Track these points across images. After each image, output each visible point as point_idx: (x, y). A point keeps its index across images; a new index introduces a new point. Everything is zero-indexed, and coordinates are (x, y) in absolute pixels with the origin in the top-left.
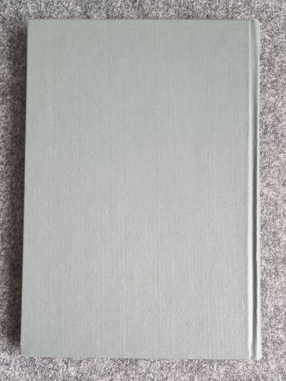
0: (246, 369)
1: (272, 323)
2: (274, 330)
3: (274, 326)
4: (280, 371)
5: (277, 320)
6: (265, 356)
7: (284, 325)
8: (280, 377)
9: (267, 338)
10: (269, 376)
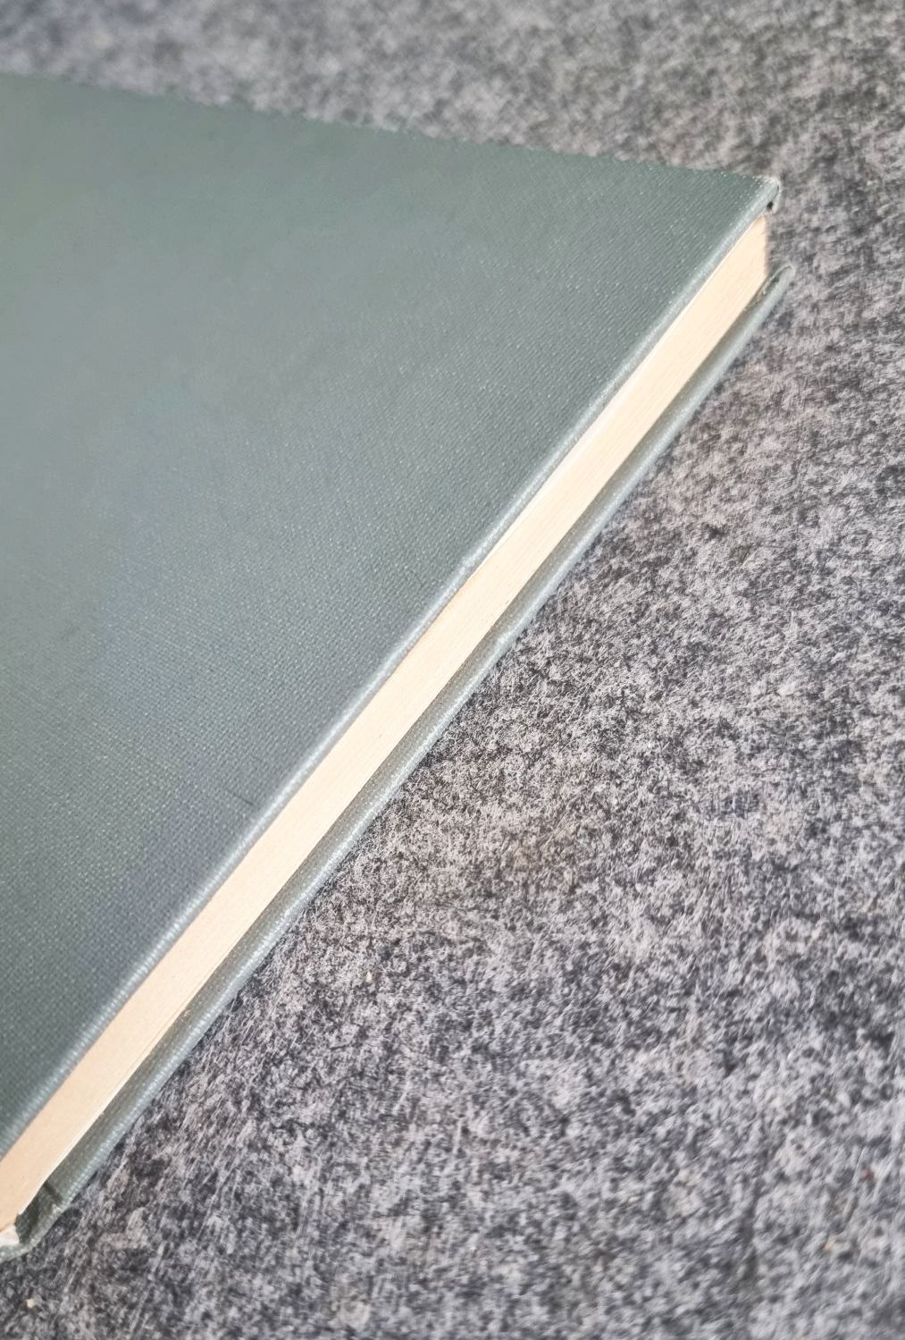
1: (273, 1085)
2: (273, 1128)
3: (279, 1105)
5: (303, 1070)
6: (175, 1294)
7: (332, 1109)
9: (215, 1176)
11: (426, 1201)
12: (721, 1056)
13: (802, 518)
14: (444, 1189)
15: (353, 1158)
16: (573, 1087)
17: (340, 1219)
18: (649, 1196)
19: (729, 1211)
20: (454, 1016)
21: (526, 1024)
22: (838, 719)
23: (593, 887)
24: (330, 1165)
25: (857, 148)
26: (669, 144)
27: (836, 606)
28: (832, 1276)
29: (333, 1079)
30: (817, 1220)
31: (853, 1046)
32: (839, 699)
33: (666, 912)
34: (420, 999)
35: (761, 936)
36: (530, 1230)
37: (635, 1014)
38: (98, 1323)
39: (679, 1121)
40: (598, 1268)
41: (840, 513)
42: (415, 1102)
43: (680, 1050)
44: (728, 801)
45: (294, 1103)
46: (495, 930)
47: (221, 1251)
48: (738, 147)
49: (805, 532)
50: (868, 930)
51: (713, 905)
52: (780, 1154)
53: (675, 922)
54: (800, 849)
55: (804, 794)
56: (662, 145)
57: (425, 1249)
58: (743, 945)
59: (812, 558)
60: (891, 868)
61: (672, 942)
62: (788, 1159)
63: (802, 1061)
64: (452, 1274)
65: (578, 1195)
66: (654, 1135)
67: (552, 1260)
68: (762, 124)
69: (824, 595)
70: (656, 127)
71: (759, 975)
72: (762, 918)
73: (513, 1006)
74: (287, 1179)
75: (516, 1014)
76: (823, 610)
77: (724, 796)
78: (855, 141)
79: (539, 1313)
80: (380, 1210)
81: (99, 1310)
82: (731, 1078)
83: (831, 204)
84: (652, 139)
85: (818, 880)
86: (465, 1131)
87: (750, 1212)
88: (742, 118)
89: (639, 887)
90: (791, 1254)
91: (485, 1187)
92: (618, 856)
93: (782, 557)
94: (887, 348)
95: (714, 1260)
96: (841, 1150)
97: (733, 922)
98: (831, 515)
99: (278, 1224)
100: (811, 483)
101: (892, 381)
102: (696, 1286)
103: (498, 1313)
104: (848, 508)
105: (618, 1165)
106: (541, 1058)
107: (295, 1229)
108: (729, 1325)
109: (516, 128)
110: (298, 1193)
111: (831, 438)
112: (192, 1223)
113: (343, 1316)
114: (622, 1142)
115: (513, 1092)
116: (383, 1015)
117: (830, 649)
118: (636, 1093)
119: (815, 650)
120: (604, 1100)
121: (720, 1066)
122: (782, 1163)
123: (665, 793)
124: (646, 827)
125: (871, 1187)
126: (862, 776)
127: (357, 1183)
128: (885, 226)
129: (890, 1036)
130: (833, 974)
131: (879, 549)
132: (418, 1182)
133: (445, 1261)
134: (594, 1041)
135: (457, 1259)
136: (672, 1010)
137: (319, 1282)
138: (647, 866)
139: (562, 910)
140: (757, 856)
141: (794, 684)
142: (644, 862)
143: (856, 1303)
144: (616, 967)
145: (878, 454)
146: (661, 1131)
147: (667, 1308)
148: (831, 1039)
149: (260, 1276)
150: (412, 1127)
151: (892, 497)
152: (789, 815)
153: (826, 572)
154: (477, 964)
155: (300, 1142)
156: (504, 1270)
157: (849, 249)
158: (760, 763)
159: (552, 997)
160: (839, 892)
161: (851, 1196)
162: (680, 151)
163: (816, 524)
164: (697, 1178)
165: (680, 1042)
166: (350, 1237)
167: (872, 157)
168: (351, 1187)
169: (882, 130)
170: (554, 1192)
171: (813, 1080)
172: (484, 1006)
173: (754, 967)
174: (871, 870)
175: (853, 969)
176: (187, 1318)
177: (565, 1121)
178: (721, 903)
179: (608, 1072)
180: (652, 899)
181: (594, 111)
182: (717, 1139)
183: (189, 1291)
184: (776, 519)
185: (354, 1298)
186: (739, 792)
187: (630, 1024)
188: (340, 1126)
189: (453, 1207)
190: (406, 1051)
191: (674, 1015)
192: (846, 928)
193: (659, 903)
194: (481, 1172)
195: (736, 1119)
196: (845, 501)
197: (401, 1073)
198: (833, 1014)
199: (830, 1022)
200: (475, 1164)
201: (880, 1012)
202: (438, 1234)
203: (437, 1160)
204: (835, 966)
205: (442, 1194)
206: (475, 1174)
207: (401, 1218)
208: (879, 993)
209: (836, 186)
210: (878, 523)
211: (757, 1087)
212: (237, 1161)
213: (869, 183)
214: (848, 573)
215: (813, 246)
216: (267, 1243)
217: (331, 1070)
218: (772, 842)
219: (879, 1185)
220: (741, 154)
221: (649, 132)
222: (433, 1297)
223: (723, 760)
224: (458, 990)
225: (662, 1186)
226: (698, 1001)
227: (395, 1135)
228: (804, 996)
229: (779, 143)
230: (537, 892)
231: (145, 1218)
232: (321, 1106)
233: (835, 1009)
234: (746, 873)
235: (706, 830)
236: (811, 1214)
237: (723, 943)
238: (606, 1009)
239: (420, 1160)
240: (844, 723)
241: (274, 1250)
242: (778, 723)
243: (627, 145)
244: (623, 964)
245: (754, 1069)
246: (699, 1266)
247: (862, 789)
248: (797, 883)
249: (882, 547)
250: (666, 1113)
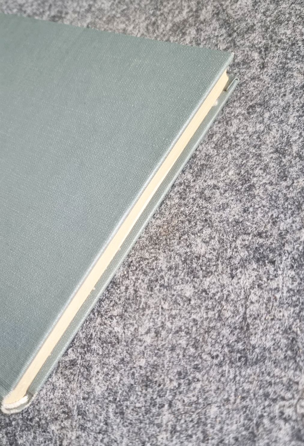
0: (52, 396)
1: (103, 307)
2: (106, 318)
3: (106, 312)
4: (111, 398)
5: (111, 301)
6: (87, 369)
7: (122, 310)
8: (110, 410)
9: (92, 335)
10: (91, 408)
11: (155, 328)
12: (230, 275)
13: (227, 124)
14: (159, 324)
15: (131, 321)
16: (190, 291)
17: (131, 338)
18: (217, 315)
19: (239, 314)
20: (152, 278)
21: (174, 277)
22: (247, 179)
23: (186, 236)
24: (125, 325)
25: (225, 9)
26: (166, 13)
27: (241, 148)
28: (269, 325)
29: (121, 302)
30: (263, 311)
31: (265, 266)
32: (246, 174)
33: (208, 239)
34: (142, 276)
35: (235, 241)
36: (186, 330)
37: (204, 268)
38: (66, 381)
39: (221, 294)
40: (206, 335)
41: (238, 121)
42: (146, 303)
43: (218, 275)
44: (220, 207)
45: (111, 310)
46: (159, 253)
47: (98, 354)
48: (189, 12)
49: (229, 128)
50: (264, 235)
51: (220, 235)
52: (250, 297)
53: (210, 242)
54: (242, 216)
55: (240, 201)
56: (165, 13)
57: (157, 341)
58: (231, 245)
59: (232, 135)
60: (268, 217)
61: (211, 247)
62: (253, 298)
63: (252, 272)
64: (166, 346)
65: (197, 318)
66: (215, 299)
67: (193, 336)
68: (195, 4)
69: (237, 145)
70: (162, 8)
71: (236, 252)
72: (235, 236)
73: (169, 273)
74: (113, 331)
75: (170, 275)
76: (237, 149)
77: (218, 205)
78: (224, 7)
79: (192, 350)
80: (142, 333)
81: (65, 378)
82: (234, 280)
83: (220, 28)
84: (162, 12)
85: (249, 224)
86: (162, 308)
87: (245, 313)
88: (188, 2)
89: (199, 234)
90: (258, 321)
91: (171, 321)
92: (191, 227)
93: (223, 136)
94: (244, 70)
95: (238, 327)
96: (267, 293)
97: (227, 239)
98: (235, 122)
99: (113, 343)
100: (228, 113)
101: (247, 80)
102: (234, 335)
103: (181, 353)
104: (240, 119)
105: (207, 308)
106: (180, 285)
107: (118, 344)
108: (245, 343)
109: (117, 12)
110: (117, 334)
111: (231, 99)
112: (87, 349)
113: (137, 363)
114: (207, 302)
115: (173, 295)
116: (132, 282)
117: (241, 160)
118: (208, 289)
119: (237, 161)
120: (199, 292)
121: (230, 277)
122: (251, 299)
123: (201, 207)
124: (198, 218)
125: (276, 300)
126: (256, 194)
127: (134, 328)
128: (237, 33)
129: (275, 261)
130: (256, 248)
131: (250, 130)
132: (151, 324)
133: (163, 343)
134: (194, 277)
135: (167, 341)
136: (214, 265)
137: (129, 356)
138: (200, 228)
139: (178, 244)
140: (230, 220)
141: (233, 171)
142: (199, 227)
143: (277, 330)
144: (196, 257)
145: (246, 102)
146: (217, 297)
147: (227, 342)
148: (259, 265)
149: (111, 358)
150: (147, 310)
151: (252, 114)
152: (237, 208)
153: (237, 139)
154: (156, 263)
155: (115, 321)
156: (180, 342)
157: (228, 41)
158: (227, 194)
159: (180, 268)
160: (254, 226)
161: (271, 304)
162: (171, 15)
163: (231, 125)
164: (229, 307)
165: (218, 273)
166: (135, 342)
167: (230, 12)
168: (132, 329)
169: (232, 3)
170: (190, 318)
171: (256, 276)
172: (161, 274)
173: (235, 250)
174: (262, 219)
175: (262, 246)
176: (92, 374)
177: (190, 300)
178: (223, 235)
179: (199, 285)
180: (203, 237)
181: (141, 4)
182: (233, 296)
183: (91, 367)
184: (219, 125)
185: (139, 358)
186: (223, 204)
187: (203, 271)
188: (126, 314)
189: (163, 328)
190: (141, 290)
191: (215, 267)
192: (258, 235)
193: (205, 238)
194: (169, 318)
195: (237, 290)
196: (239, 117)
197: (141, 297)
198: (258, 258)
199: (258, 260)
200: (167, 316)
201: (271, 255)
202: (160, 336)
203: (155, 317)
204: (257, 246)
205: (159, 326)
206: (167, 319)
207: (149, 334)
208: (270, 251)
209: (221, 22)
210: (249, 122)
211: (241, 281)
212: (97, 329)
213: (231, 20)
214: (243, 138)
215: (217, 41)
216: (111, 349)
217: (120, 300)
218: (234, 216)
219: (278, 300)
220: (191, 14)
221: (160, 10)
222: (162, 353)
223: (216, 196)
224: (152, 271)
225: (220, 311)
226: (221, 262)
227: (142, 313)
228: (250, 255)
229: (201, 10)
230: (170, 241)
231: (73, 350)
232: (119, 310)
233: (259, 257)
234: (228, 225)
235: (215, 216)
236: (262, 310)
237: (225, 245)
238: (196, 268)
239: (151, 318)
240: (248, 180)
241: (114, 350)
242: (230, 183)
243: (154, 15)
244: (198, 256)
245: (239, 277)
246: (234, 329)
247: (256, 197)
248: (243, 225)
249: (251, 129)
250: (217, 292)
